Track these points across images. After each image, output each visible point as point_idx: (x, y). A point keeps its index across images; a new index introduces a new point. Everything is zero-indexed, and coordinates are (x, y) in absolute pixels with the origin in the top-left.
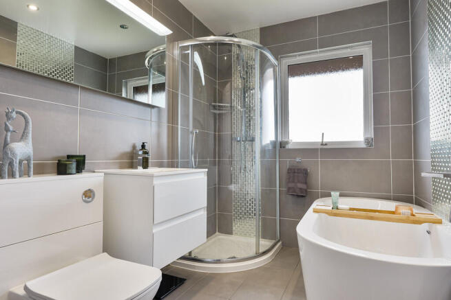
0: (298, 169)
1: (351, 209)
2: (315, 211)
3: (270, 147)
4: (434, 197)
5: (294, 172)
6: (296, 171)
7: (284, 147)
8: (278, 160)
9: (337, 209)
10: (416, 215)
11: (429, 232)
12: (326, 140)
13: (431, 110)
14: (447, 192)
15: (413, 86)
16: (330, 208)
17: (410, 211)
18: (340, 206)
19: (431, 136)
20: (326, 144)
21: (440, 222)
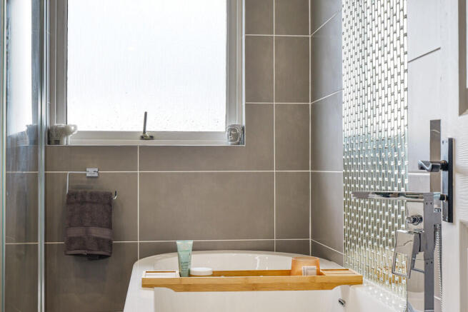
0: (91, 195)
1: (215, 274)
2: (147, 284)
3: (27, 142)
4: (347, 239)
5: (84, 202)
6: (88, 199)
7: (57, 142)
8: (42, 172)
9: (190, 275)
10: (324, 272)
11: (342, 303)
12: (151, 128)
13: (344, 78)
14: (370, 227)
15: (312, 31)
16: (176, 275)
17: (315, 267)
18: (194, 269)
19: (344, 127)
20: (152, 138)
21: (358, 282)
